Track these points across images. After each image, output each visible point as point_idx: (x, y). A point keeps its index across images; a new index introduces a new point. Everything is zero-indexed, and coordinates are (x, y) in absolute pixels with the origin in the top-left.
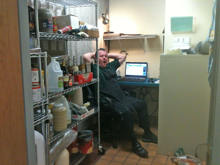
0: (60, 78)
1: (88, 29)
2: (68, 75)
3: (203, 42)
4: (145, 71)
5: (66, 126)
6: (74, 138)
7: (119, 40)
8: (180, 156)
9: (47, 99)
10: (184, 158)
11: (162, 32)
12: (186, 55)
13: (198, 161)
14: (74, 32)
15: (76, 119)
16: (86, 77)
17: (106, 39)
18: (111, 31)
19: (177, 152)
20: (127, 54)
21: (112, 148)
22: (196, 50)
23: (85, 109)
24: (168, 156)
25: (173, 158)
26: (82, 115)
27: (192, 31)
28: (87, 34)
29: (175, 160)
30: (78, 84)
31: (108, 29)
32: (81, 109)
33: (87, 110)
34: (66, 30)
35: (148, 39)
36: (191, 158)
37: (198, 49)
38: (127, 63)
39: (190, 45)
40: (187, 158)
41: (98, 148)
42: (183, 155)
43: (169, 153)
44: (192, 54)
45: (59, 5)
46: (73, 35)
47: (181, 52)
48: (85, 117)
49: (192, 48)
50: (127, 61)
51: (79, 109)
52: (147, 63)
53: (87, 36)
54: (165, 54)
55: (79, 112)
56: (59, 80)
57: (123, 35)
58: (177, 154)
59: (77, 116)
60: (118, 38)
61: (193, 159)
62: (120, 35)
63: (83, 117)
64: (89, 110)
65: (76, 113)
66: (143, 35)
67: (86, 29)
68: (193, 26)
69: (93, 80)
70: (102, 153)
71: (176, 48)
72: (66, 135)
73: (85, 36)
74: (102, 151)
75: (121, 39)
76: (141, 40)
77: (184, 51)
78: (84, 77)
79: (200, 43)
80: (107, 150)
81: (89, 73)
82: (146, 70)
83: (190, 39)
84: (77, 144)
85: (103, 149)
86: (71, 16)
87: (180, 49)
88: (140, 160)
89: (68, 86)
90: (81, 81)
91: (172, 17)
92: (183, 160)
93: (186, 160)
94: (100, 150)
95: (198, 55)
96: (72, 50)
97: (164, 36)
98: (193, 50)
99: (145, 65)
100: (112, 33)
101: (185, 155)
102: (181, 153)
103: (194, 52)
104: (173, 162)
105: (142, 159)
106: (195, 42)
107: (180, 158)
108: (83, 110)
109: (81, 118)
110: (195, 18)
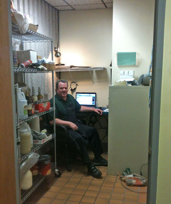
0: (25, 107)
1: (46, 63)
2: (31, 104)
3: (145, 75)
4: (94, 101)
5: (30, 149)
6: (36, 160)
7: (70, 72)
8: (127, 175)
9: (19, 124)
10: (131, 176)
11: (110, 65)
12: (131, 86)
13: (143, 179)
14: (35, 66)
15: (36, 144)
16: (45, 106)
17: (57, 71)
18: (62, 63)
19: (125, 172)
20: (77, 85)
21: (66, 171)
22: (139, 81)
23: (44, 134)
24: (117, 176)
25: (122, 177)
26: (42, 140)
27: (135, 65)
28: (45, 67)
29: (123, 179)
30: (38, 112)
31: (60, 61)
32: (41, 135)
33: (46, 136)
34: (28, 64)
35: (96, 71)
36: (137, 176)
37: (141, 81)
38: (77, 93)
39: (134, 78)
40: (134, 176)
41: (55, 171)
42: (130, 174)
43: (118, 173)
44: (136, 85)
45: (17, 40)
46: (34, 68)
47: (127, 83)
48: (45, 142)
49: (135, 80)
50: (77, 91)
51: (39, 135)
52: (95, 93)
53: (46, 69)
54: (112, 85)
55: (39, 137)
56: (24, 108)
57: (73, 67)
58: (124, 173)
59: (38, 141)
60: (69, 70)
61: (138, 176)
62: (71, 67)
63: (43, 142)
64: (48, 136)
65: (37, 139)
66: (92, 68)
67: (44, 63)
68: (136, 60)
69: (50, 108)
70: (58, 176)
71: (122, 80)
72: (30, 157)
73: (44, 69)
74: (58, 174)
75: (71, 71)
76: (90, 72)
77: (129, 82)
78: (43, 106)
79: (143, 76)
80: (63, 173)
81: (47, 103)
82: (95, 99)
83: (134, 72)
84: (37, 167)
85: (59, 172)
86: (30, 51)
87: (126, 81)
88: (92, 180)
89: (31, 113)
90: (41, 109)
91: (118, 53)
92: (130, 178)
93: (133, 178)
94: (56, 173)
95: (141, 86)
96: (29, 82)
97: (111, 69)
98: (136, 81)
99: (94, 95)
100: (63, 65)
101: (131, 174)
102: (128, 172)
103: (137, 83)
104: (122, 180)
105: (95, 179)
106: (139, 75)
107: (127, 176)
108: (43, 135)
109: (41, 142)
110: (138, 54)
